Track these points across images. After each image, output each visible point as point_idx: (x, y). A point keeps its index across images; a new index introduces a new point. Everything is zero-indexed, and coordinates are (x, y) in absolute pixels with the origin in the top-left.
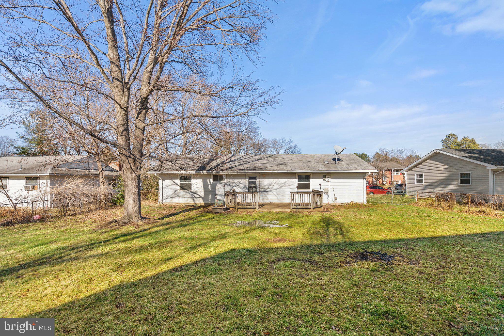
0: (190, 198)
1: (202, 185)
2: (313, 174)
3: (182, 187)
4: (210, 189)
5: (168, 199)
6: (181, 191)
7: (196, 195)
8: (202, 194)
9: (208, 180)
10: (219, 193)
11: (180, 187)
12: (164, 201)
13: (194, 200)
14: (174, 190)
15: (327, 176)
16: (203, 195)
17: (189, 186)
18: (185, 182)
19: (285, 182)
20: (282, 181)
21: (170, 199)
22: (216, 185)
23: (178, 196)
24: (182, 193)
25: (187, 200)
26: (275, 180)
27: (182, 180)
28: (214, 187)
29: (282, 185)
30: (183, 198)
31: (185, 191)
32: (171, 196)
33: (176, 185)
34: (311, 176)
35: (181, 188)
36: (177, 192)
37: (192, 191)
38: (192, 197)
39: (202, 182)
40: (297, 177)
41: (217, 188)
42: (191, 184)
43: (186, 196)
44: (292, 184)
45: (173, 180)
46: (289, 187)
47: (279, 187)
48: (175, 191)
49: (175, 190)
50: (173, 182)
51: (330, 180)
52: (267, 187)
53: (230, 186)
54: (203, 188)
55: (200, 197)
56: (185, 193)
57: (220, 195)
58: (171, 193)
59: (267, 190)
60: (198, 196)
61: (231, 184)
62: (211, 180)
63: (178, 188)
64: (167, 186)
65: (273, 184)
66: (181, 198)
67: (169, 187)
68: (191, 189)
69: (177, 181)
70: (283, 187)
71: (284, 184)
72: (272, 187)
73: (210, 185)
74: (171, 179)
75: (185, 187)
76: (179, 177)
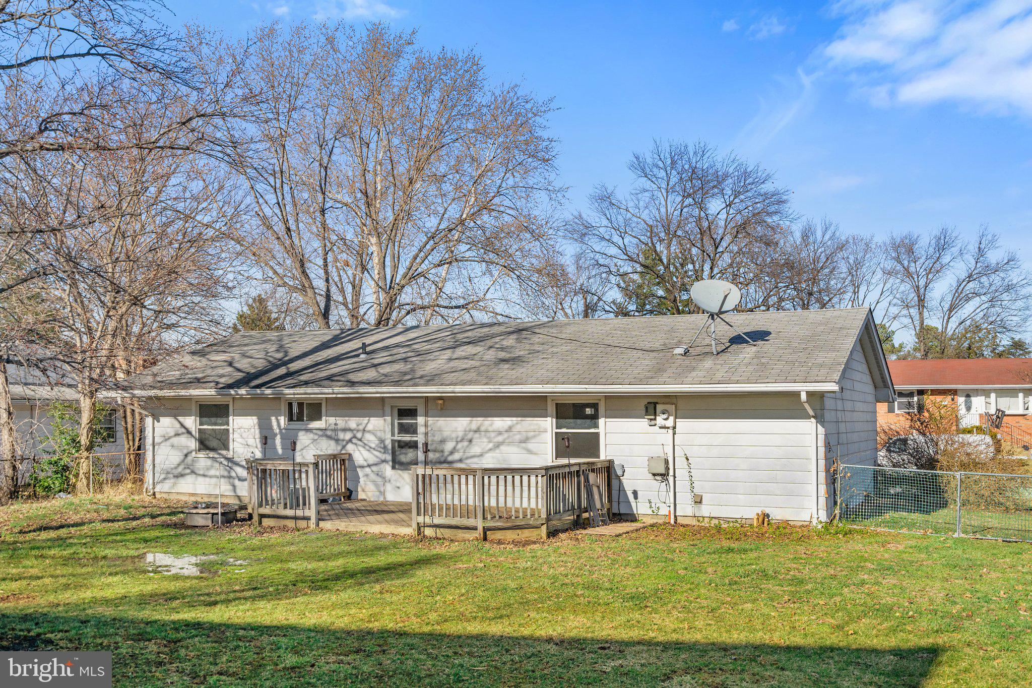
0: (222, 480)
1: (258, 434)
2: (610, 398)
3: (204, 444)
4: (280, 451)
5: (167, 481)
6: (201, 455)
9: (273, 419)
11: (199, 441)
12: (158, 488)
13: (234, 487)
14: (181, 450)
15: (659, 408)
17: (223, 442)
18: (216, 424)
19: (510, 429)
20: (500, 423)
21: (172, 481)
22: (297, 436)
23: (193, 472)
24: (203, 460)
25: (216, 486)
26: (477, 422)
27: (204, 419)
28: (290, 442)
29: (500, 438)
30: (207, 479)
31: (211, 454)
32: (176, 472)
33: (186, 435)
34: (604, 408)
35: (202, 447)
36: (189, 458)
37: (231, 453)
38: (230, 477)
39: (257, 427)
40: (551, 409)
41: (299, 445)
42: (228, 431)
43: (213, 472)
44: (534, 436)
45: (180, 418)
46: (524, 445)
47: (491, 445)
48: (186, 455)
49: (185, 452)
50: (178, 425)
51: (672, 422)
52: (449, 446)
53: (337, 441)
54: (259, 446)
56: (210, 463)
58: (176, 463)
59: (450, 458)
61: (341, 435)
62: (283, 420)
63: (193, 444)
64: (166, 440)
65: (470, 436)
66: (201, 479)
67: (168, 443)
68: (228, 449)
69: (191, 422)
70: (502, 448)
71: (506, 435)
72: (467, 446)
73: (278, 437)
74: (175, 416)
75: (213, 443)
76: (195, 408)
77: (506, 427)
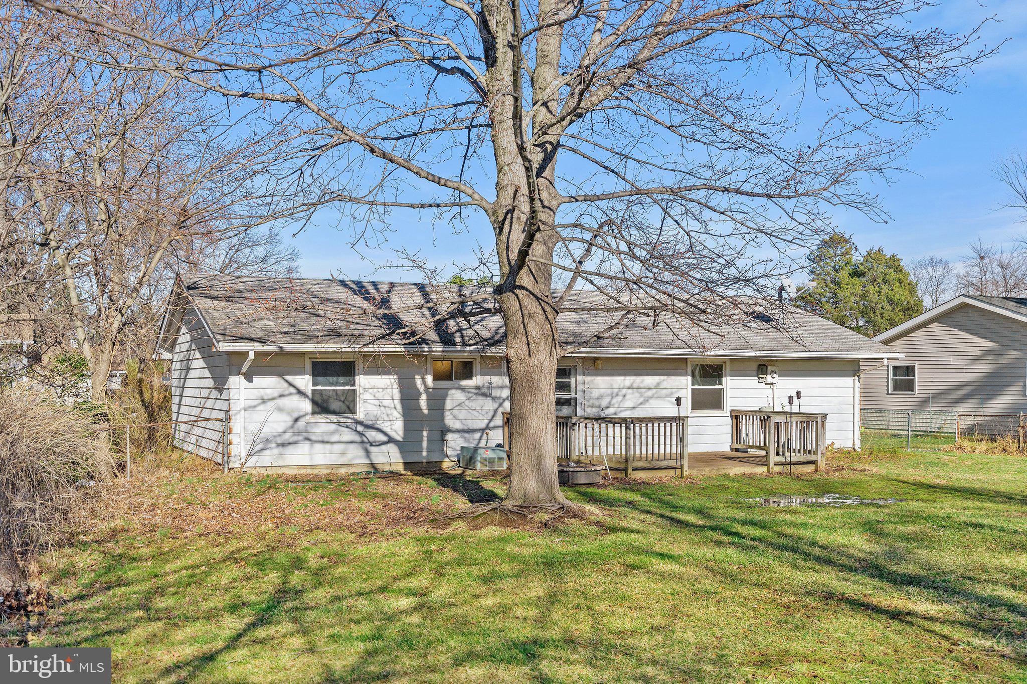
0: (352, 446)
1: (397, 394)
2: (734, 360)
3: (321, 406)
4: (426, 412)
5: (267, 452)
6: (320, 418)
7: (372, 435)
8: (396, 427)
9: (417, 378)
10: (457, 425)
11: (314, 402)
12: (252, 462)
13: (368, 453)
14: (289, 413)
15: (769, 369)
16: (401, 433)
17: (349, 404)
18: (331, 384)
19: (657, 386)
20: (650, 381)
21: (276, 451)
22: (446, 396)
23: (307, 439)
24: (323, 425)
25: (343, 453)
26: (628, 380)
27: (320, 379)
28: (438, 401)
29: (649, 393)
30: (328, 446)
31: (334, 418)
32: (279, 441)
33: (297, 397)
34: (727, 369)
35: (317, 410)
36: (301, 424)
37: (360, 415)
38: (361, 442)
39: (396, 386)
40: (689, 369)
41: (449, 404)
42: (354, 391)
43: (335, 438)
44: (677, 392)
45: (290, 378)
48: (296, 420)
49: (296, 415)
50: (286, 385)
51: (777, 379)
53: (494, 399)
54: (399, 407)
55: (391, 440)
56: (333, 427)
57: (458, 431)
58: (281, 430)
60: (382, 438)
61: (496, 393)
62: (429, 379)
63: (307, 406)
64: (264, 401)
65: (624, 391)
66: (318, 446)
67: (270, 405)
68: (352, 411)
69: (305, 382)
70: (651, 401)
71: (654, 391)
72: (621, 401)
73: (424, 397)
74: (281, 375)
75: (335, 405)
76: (308, 366)
77: (655, 384)
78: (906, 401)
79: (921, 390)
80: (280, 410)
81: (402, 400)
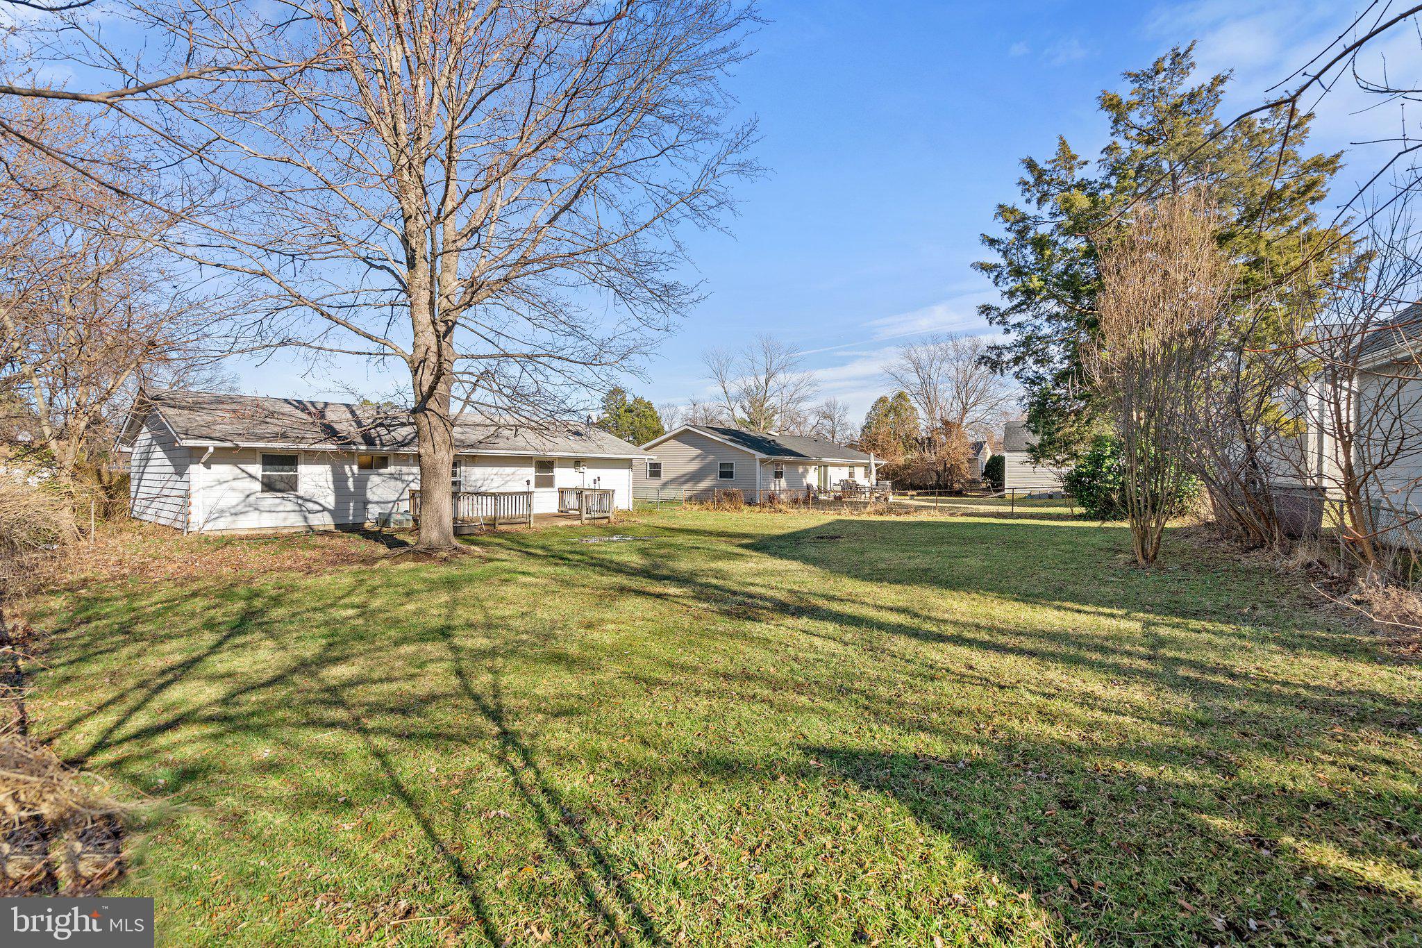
0: (292, 514)
1: (330, 478)
2: (561, 458)
3: (269, 486)
4: (352, 490)
5: (222, 519)
6: (266, 495)
7: (310, 506)
8: (330, 501)
9: (347, 468)
10: (376, 499)
11: (263, 483)
12: (209, 526)
13: (306, 519)
14: (242, 491)
15: (583, 464)
16: (333, 504)
17: (292, 485)
18: (278, 471)
19: (514, 474)
20: (508, 470)
21: (230, 519)
22: (368, 479)
23: (256, 509)
24: (270, 499)
25: (285, 519)
26: (495, 470)
27: (268, 467)
28: (361, 483)
29: (509, 477)
30: (274, 514)
31: (280, 495)
32: (233, 511)
33: (249, 480)
34: (556, 463)
35: (266, 488)
36: (252, 498)
37: (301, 492)
38: (301, 511)
39: (329, 472)
40: (533, 463)
41: (369, 485)
42: (296, 476)
43: (281, 508)
44: (526, 477)
45: (242, 466)
46: (521, 482)
47: (503, 483)
48: (248, 496)
49: (248, 492)
50: (240, 471)
51: (586, 470)
52: (479, 483)
53: (403, 481)
54: (332, 486)
55: (325, 509)
56: (278, 501)
57: (377, 503)
58: (234, 503)
59: (480, 490)
60: (318, 507)
61: (406, 477)
62: (355, 468)
63: (257, 486)
64: (220, 483)
65: (492, 476)
66: (266, 514)
67: (225, 485)
68: (296, 490)
69: (256, 469)
70: (511, 482)
71: (512, 477)
72: (491, 482)
73: (351, 480)
74: (235, 464)
75: (280, 485)
76: (259, 458)
77: (512, 472)
78: (656, 483)
79: (665, 477)
80: (233, 489)
81: (334, 482)
